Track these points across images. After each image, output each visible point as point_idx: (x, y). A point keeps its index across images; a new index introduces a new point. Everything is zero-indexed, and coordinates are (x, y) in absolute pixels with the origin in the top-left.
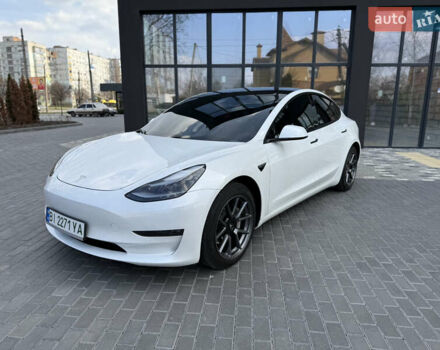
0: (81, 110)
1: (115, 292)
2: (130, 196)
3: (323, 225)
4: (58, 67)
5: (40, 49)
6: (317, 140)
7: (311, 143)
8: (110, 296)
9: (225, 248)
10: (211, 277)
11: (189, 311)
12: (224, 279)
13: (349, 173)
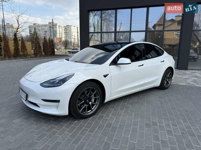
0: (73, 51)
1: (35, 123)
2: (42, 85)
3: (142, 104)
4: (68, 34)
5: (61, 27)
6: (143, 65)
7: (139, 66)
8: (32, 124)
9: (84, 110)
10: (76, 122)
11: (57, 134)
12: (81, 123)
13: (167, 81)
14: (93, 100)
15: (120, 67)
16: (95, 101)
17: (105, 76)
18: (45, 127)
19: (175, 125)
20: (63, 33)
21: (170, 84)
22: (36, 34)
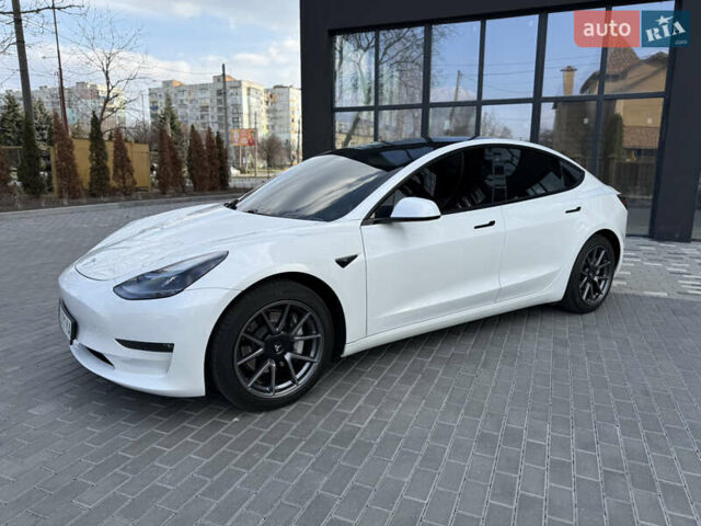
1: (99, 419)
2: (118, 289)
4: (278, 114)
5: (257, 90)
6: (492, 223)
7: (476, 227)
8: (88, 424)
9: (266, 379)
10: (236, 419)
11: (161, 462)
12: (250, 426)
13: (594, 283)
14: (299, 348)
15: (401, 228)
16: (306, 351)
17: (343, 263)
18: (128, 433)
19: (589, 446)
20: (264, 114)
21: (604, 292)
22: (173, 118)
